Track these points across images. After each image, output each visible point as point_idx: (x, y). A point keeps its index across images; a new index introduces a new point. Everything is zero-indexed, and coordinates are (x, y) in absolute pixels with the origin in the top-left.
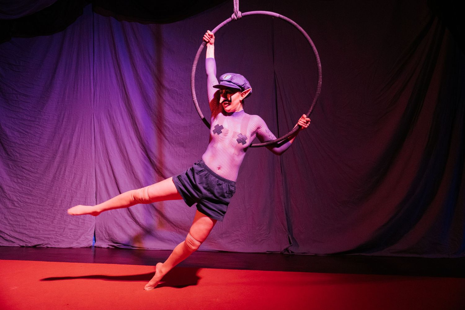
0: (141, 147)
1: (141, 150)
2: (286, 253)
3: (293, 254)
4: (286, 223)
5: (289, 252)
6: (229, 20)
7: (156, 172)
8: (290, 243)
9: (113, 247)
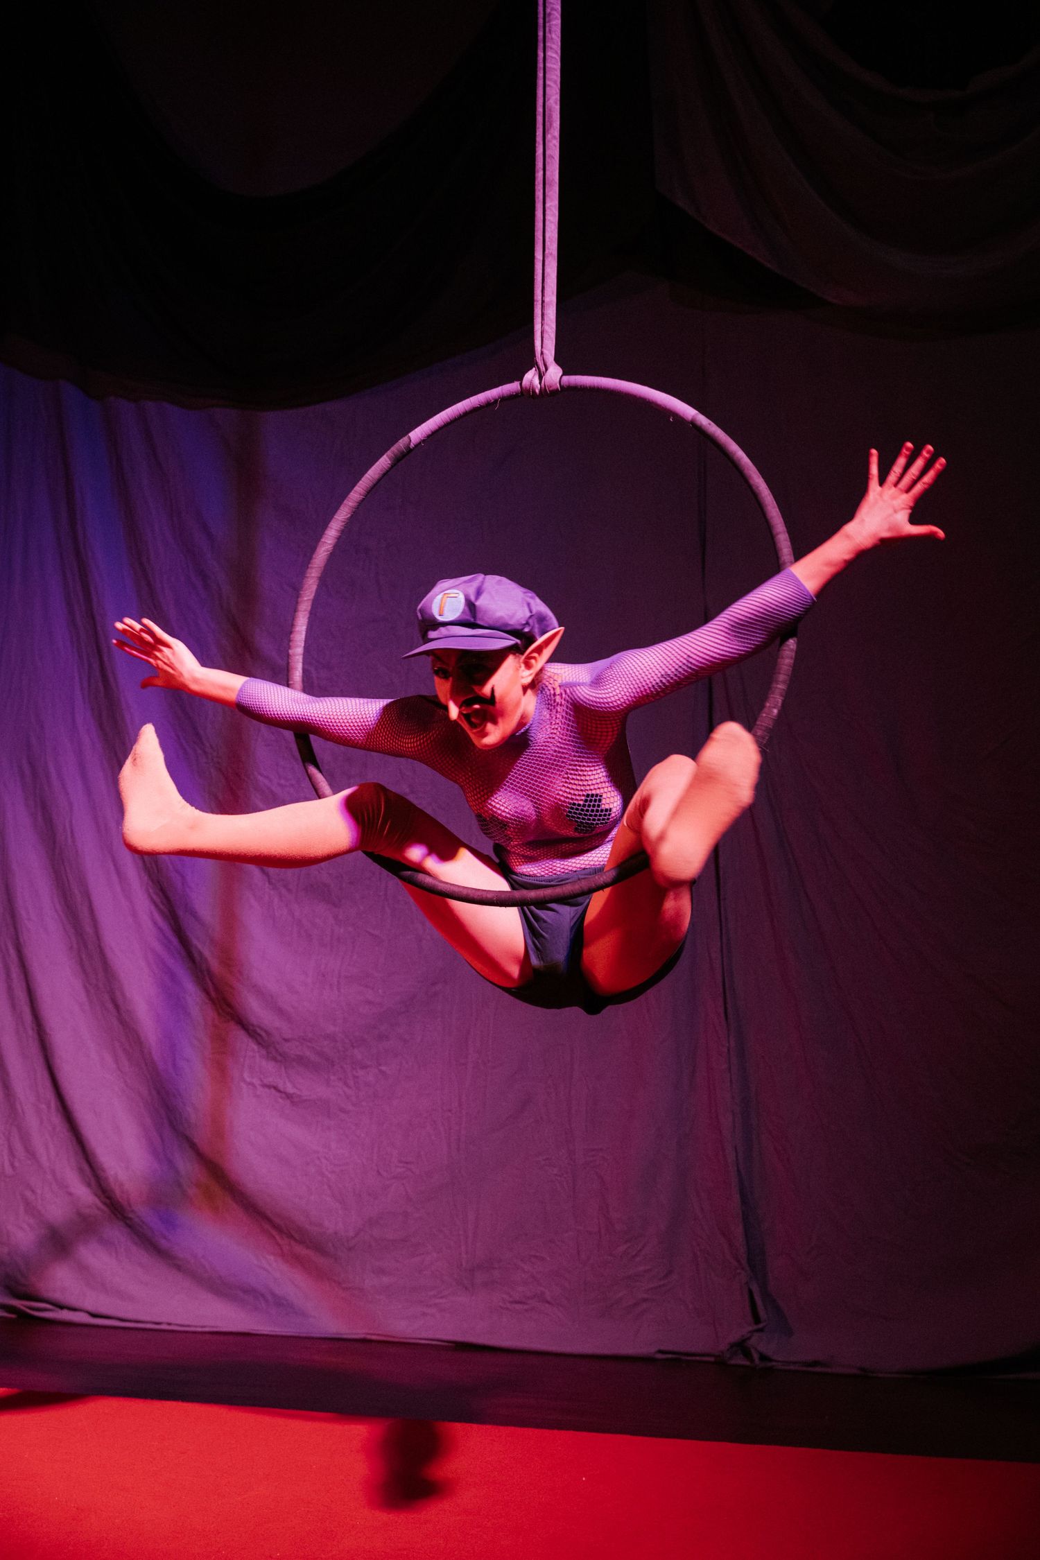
0: (155, 897)
1: (153, 907)
2: (740, 1361)
3: (769, 1364)
4: (738, 1231)
5: (752, 1361)
6: (512, 387)
7: (211, 999)
8: (757, 1319)
9: (13, 1316)
